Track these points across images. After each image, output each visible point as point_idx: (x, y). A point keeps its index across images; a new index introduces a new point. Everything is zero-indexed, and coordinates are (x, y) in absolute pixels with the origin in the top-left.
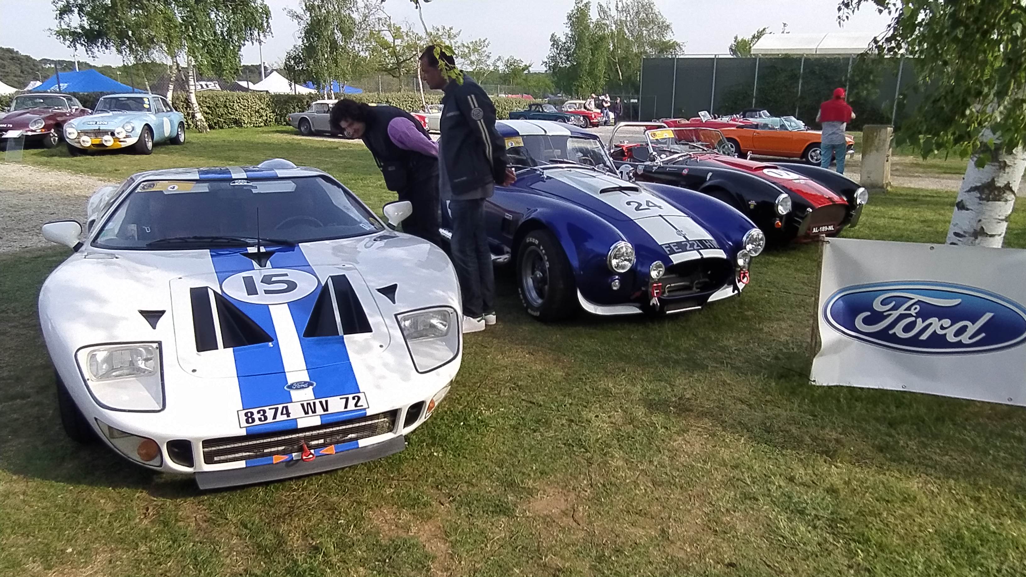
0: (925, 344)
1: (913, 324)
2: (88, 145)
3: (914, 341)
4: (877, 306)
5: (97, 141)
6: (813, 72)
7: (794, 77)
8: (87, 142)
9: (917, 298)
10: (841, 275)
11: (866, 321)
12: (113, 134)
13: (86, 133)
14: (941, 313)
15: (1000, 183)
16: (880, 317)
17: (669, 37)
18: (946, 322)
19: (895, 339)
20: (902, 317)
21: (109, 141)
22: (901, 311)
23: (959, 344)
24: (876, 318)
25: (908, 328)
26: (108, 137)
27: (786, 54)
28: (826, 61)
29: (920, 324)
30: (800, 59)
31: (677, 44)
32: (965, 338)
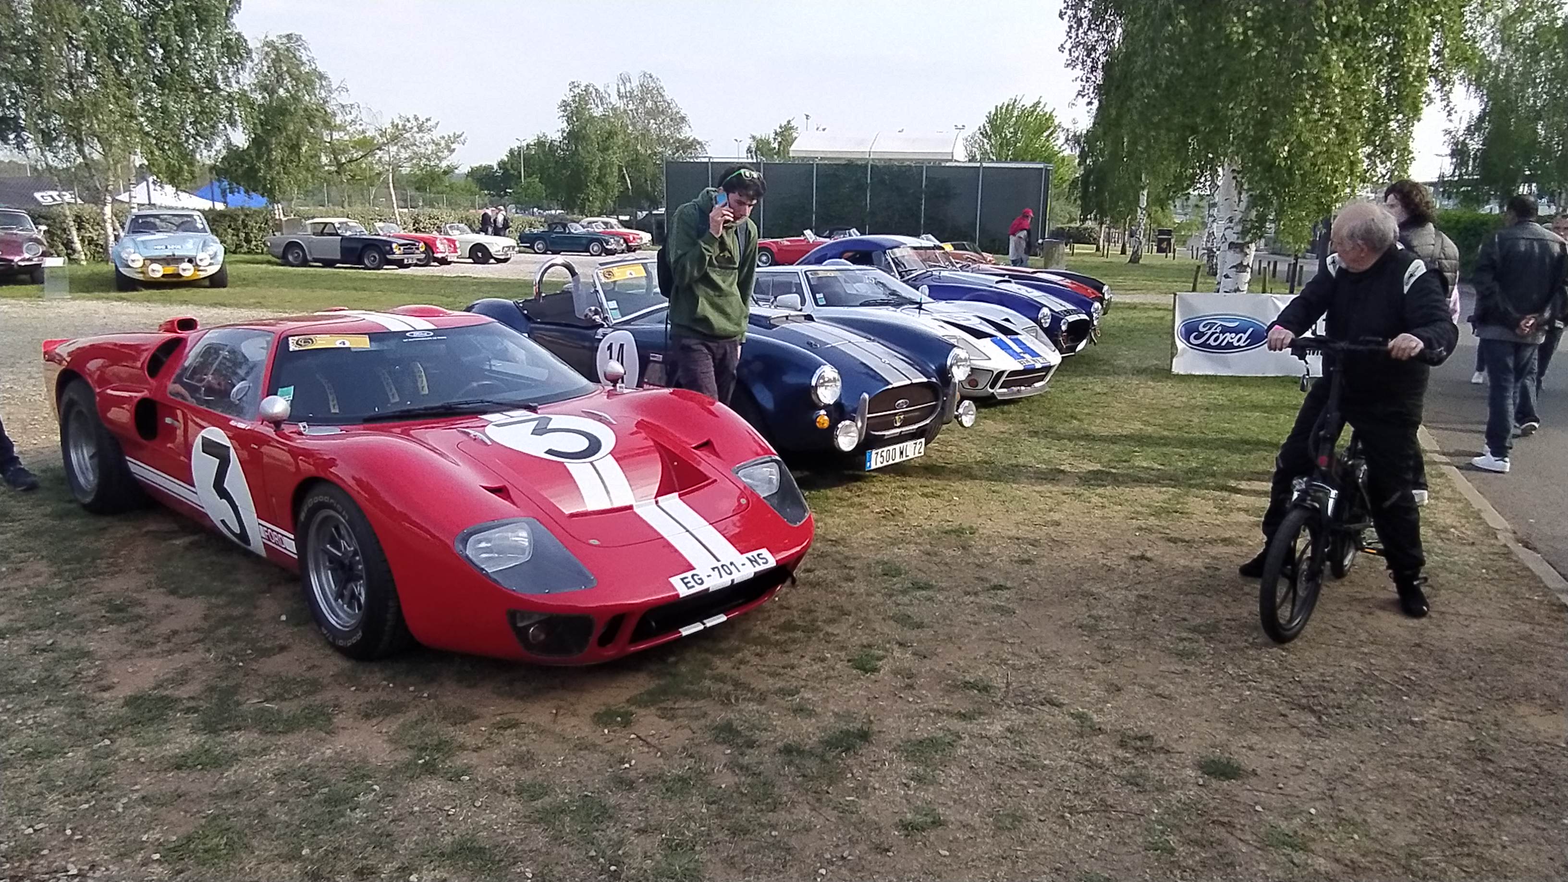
0: (1224, 348)
1: (1218, 338)
2: (158, 275)
3: (1219, 347)
4: (1201, 329)
5: (170, 270)
6: (882, 182)
7: (860, 187)
8: (157, 271)
9: (1220, 323)
10: (1182, 314)
11: (1196, 338)
12: (190, 261)
13: (154, 260)
14: (1231, 330)
15: (1245, 263)
16: (1203, 334)
17: (686, 133)
18: (1233, 335)
19: (1210, 346)
20: (1213, 334)
21: (187, 271)
22: (1212, 330)
23: (1239, 347)
24: (1201, 335)
25: (1216, 340)
26: (186, 265)
27: (849, 160)
28: (896, 169)
29: (1221, 338)
30: (866, 166)
31: (699, 143)
32: (1241, 343)
